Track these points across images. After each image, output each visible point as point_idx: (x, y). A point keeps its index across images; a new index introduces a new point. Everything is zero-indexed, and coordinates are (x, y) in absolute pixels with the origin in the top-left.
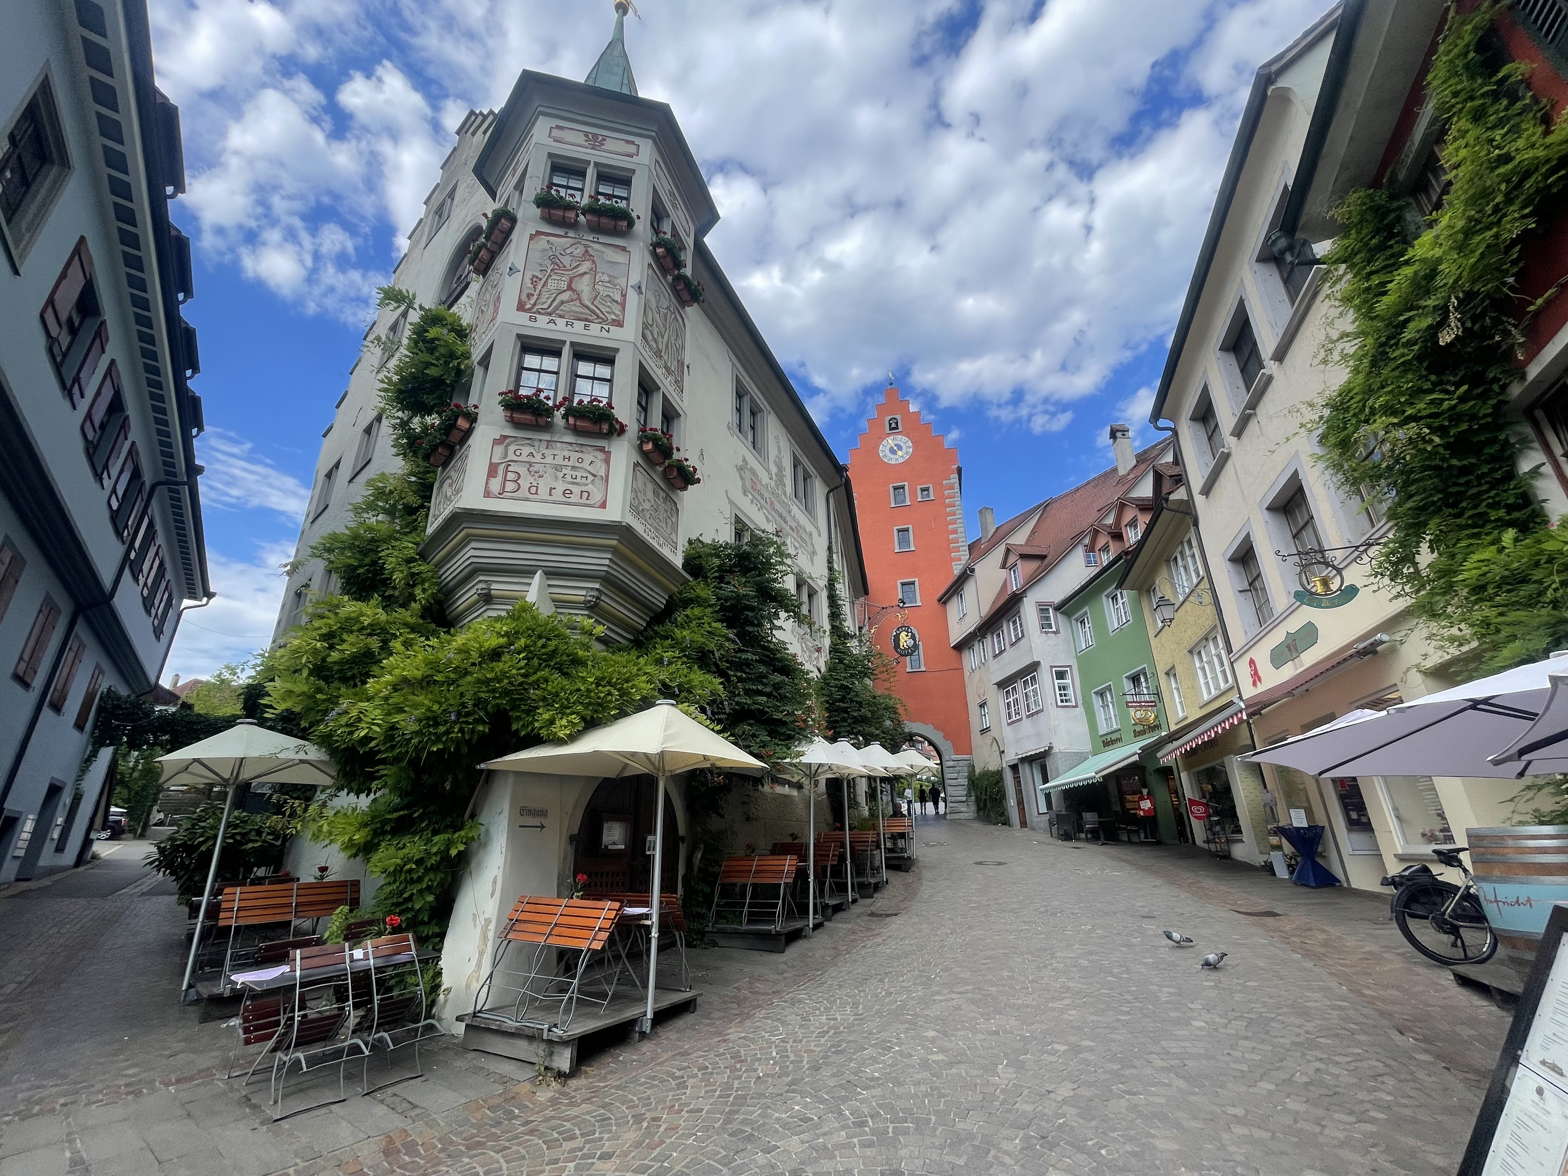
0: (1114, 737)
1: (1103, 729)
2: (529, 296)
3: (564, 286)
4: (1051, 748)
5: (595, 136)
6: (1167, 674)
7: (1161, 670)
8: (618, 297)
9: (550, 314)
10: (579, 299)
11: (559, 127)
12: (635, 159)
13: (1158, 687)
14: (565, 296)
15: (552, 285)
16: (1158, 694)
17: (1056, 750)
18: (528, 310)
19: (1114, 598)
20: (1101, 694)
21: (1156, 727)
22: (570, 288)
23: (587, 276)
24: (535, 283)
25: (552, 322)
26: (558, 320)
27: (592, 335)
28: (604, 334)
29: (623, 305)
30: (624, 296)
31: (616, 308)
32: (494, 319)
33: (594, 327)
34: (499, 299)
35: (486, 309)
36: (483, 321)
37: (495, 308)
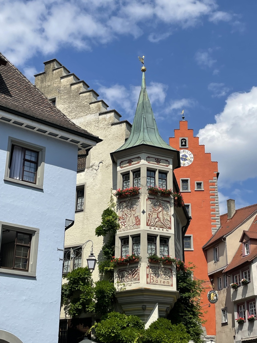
5: (158, 159)
8: (169, 219)
11: (148, 157)
12: (169, 168)
23: (161, 212)
24: (149, 216)
25: (155, 229)
26: (156, 228)
27: (164, 232)
28: (167, 232)
29: (171, 222)
30: (170, 218)
31: (169, 223)
32: (138, 225)
33: (165, 230)
34: (138, 218)
35: (129, 216)
36: (129, 220)
37: (136, 220)
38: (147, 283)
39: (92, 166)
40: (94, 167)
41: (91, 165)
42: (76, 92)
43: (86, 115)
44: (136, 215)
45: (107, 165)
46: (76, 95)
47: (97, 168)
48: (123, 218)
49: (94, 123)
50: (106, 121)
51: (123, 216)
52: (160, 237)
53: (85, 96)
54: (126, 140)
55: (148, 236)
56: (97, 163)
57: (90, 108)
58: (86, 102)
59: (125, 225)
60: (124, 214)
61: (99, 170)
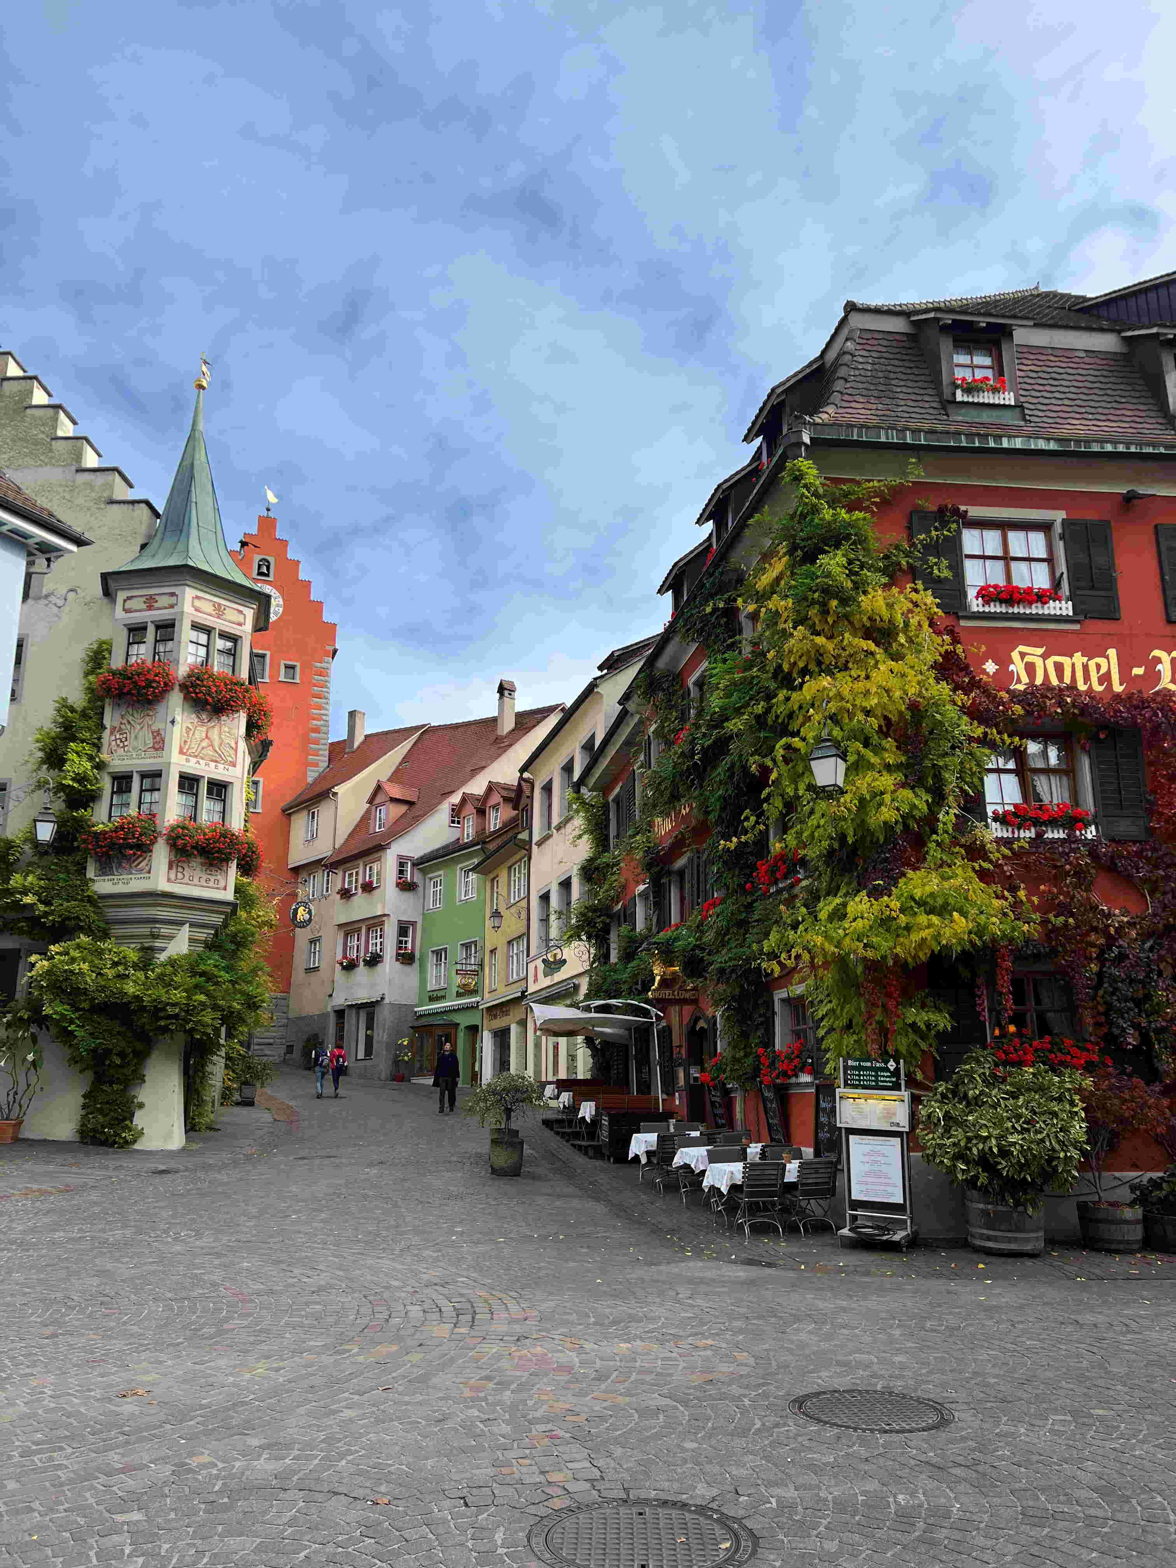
0: (440, 994)
1: (431, 985)
2: (185, 742)
3: (204, 735)
4: (382, 999)
5: (219, 605)
6: (492, 951)
7: (488, 947)
8: (233, 746)
9: (196, 756)
10: (212, 745)
11: (197, 597)
12: (243, 628)
13: (482, 960)
14: (204, 744)
15: (197, 735)
16: (481, 965)
17: (387, 1001)
18: (184, 754)
19: (467, 872)
20: (438, 953)
21: (474, 992)
22: (207, 737)
23: (216, 728)
24: (188, 733)
25: (198, 762)
26: (201, 761)
27: (219, 773)
28: (226, 772)
29: (236, 751)
30: (236, 743)
31: (232, 752)
32: (157, 750)
33: (221, 766)
34: (159, 734)
35: (138, 727)
36: (136, 737)
37: (154, 738)
38: (169, 880)
39: (46, 596)
40: (53, 599)
41: (44, 592)
42: (16, 403)
43: (41, 466)
44: (154, 728)
45: (88, 599)
46: (14, 410)
47: (60, 603)
48: (120, 729)
49: (60, 490)
50: (92, 490)
51: (123, 727)
52: (209, 783)
53: (40, 418)
54: (143, 547)
55: (181, 777)
56: (62, 590)
57: (51, 450)
58: (43, 432)
59: (124, 747)
60: (125, 721)
61: (66, 609)
